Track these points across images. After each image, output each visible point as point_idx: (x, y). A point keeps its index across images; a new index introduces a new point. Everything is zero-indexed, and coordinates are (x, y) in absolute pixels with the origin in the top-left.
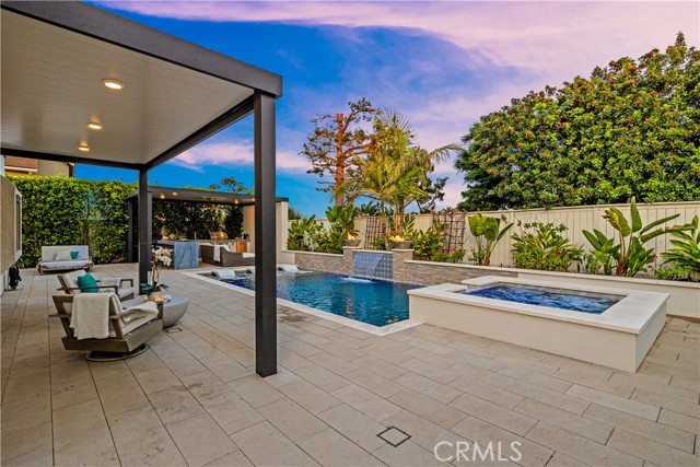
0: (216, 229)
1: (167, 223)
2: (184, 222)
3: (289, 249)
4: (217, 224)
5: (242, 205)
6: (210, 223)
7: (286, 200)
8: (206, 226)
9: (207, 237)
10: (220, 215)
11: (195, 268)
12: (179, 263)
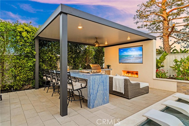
11: (106, 103)
12: (95, 100)
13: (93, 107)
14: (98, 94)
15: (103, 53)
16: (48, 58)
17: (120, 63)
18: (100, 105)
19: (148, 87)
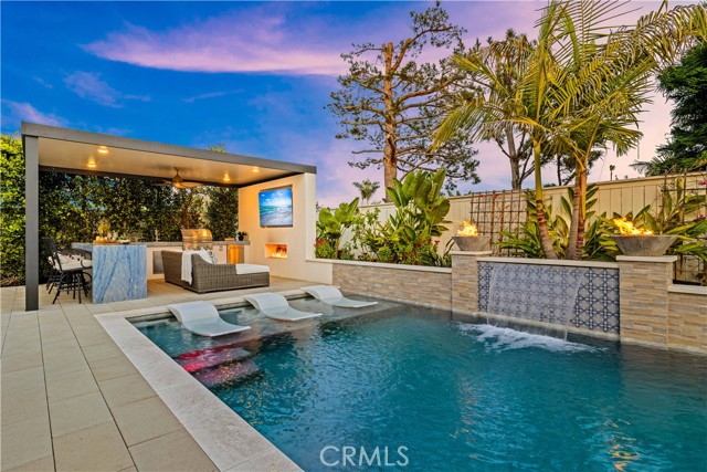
0: (194, 224)
1: (107, 214)
2: (138, 212)
3: (319, 255)
4: (195, 217)
5: (236, 186)
6: (183, 215)
7: (313, 170)
8: (178, 220)
9: (177, 237)
10: (199, 202)
11: (138, 298)
12: (104, 289)
13: (101, 301)
14: (113, 278)
15: (236, 202)
16: (64, 214)
17: (262, 226)
18: (118, 300)
19: (267, 273)
